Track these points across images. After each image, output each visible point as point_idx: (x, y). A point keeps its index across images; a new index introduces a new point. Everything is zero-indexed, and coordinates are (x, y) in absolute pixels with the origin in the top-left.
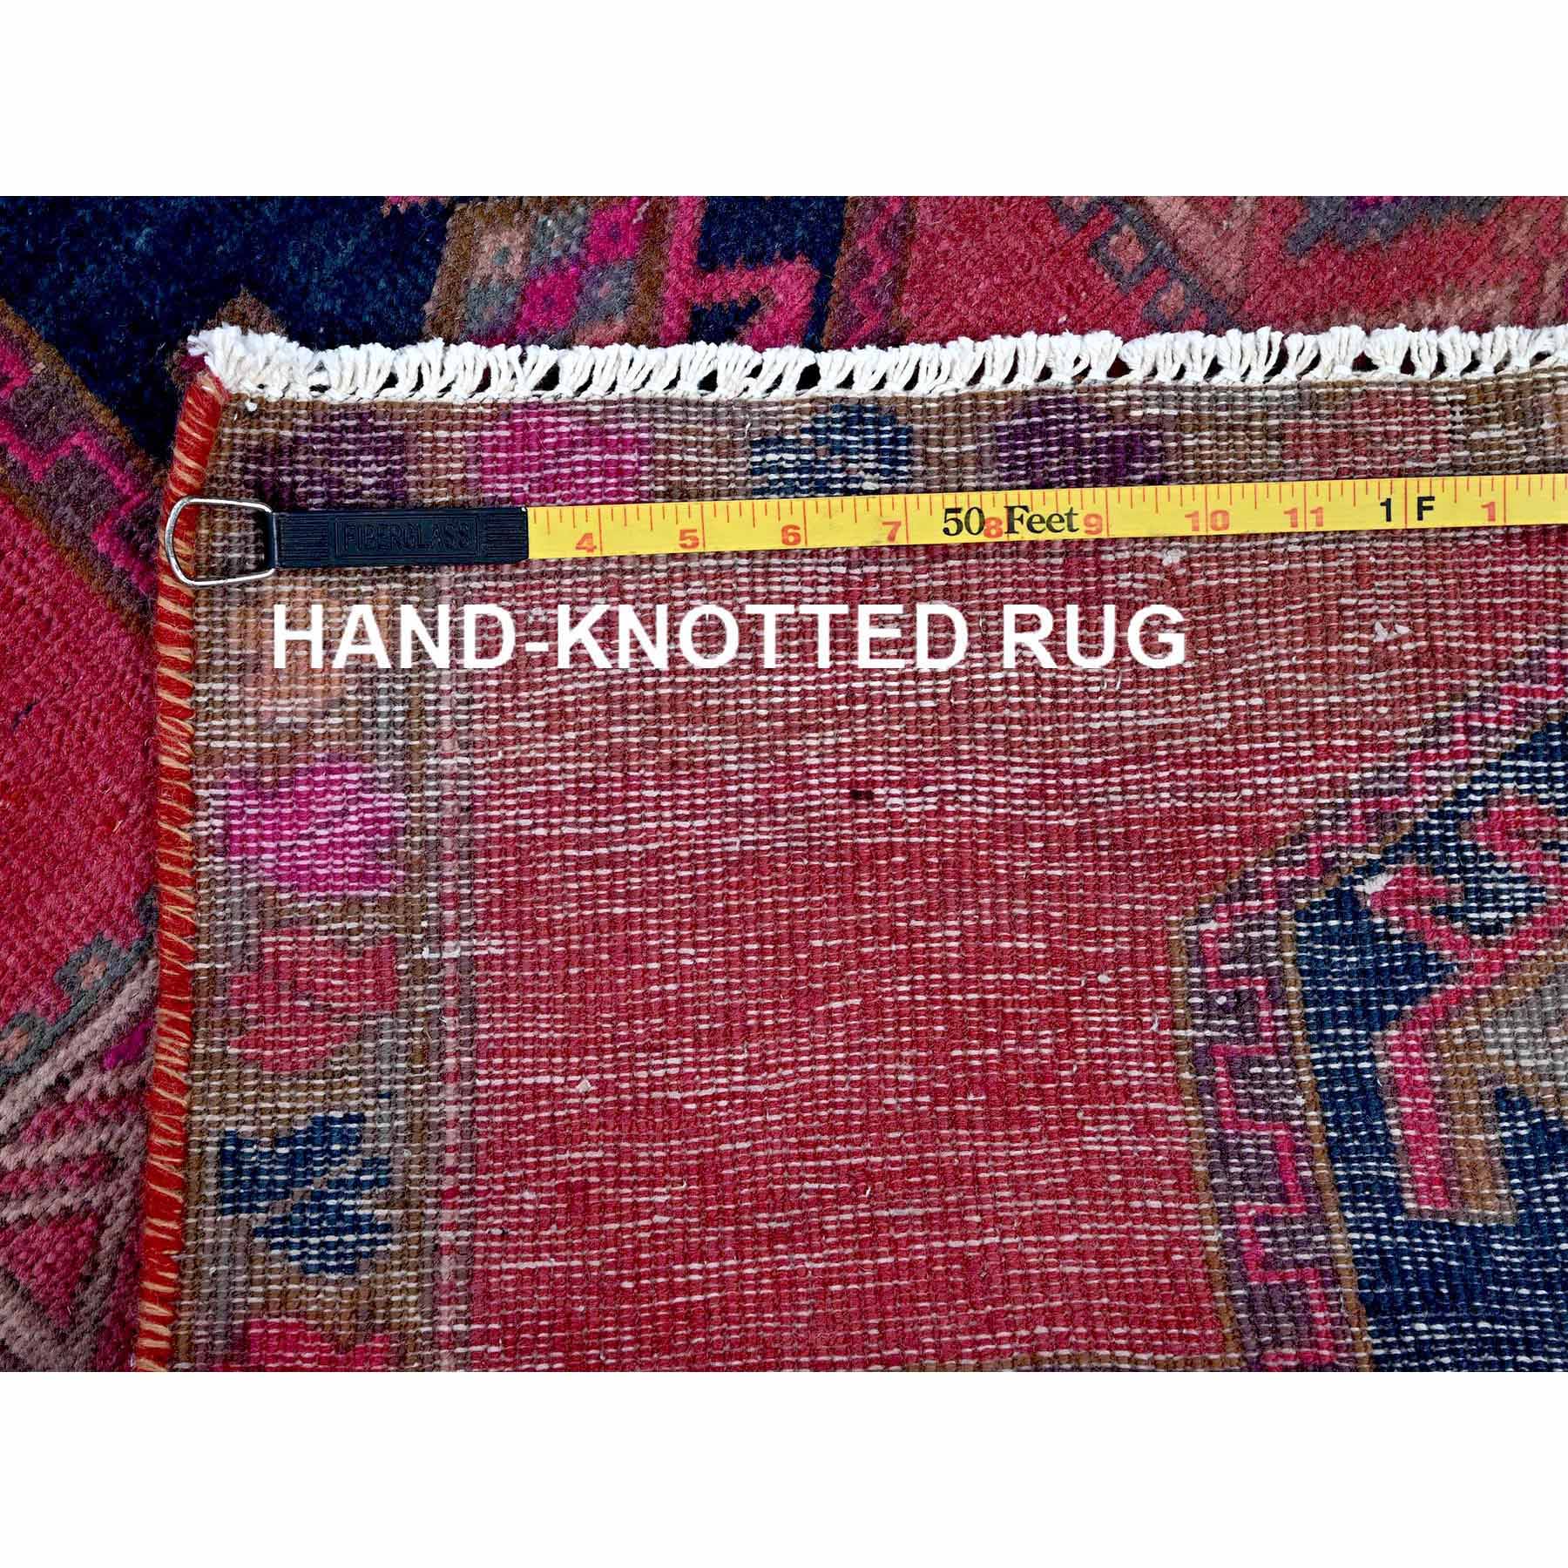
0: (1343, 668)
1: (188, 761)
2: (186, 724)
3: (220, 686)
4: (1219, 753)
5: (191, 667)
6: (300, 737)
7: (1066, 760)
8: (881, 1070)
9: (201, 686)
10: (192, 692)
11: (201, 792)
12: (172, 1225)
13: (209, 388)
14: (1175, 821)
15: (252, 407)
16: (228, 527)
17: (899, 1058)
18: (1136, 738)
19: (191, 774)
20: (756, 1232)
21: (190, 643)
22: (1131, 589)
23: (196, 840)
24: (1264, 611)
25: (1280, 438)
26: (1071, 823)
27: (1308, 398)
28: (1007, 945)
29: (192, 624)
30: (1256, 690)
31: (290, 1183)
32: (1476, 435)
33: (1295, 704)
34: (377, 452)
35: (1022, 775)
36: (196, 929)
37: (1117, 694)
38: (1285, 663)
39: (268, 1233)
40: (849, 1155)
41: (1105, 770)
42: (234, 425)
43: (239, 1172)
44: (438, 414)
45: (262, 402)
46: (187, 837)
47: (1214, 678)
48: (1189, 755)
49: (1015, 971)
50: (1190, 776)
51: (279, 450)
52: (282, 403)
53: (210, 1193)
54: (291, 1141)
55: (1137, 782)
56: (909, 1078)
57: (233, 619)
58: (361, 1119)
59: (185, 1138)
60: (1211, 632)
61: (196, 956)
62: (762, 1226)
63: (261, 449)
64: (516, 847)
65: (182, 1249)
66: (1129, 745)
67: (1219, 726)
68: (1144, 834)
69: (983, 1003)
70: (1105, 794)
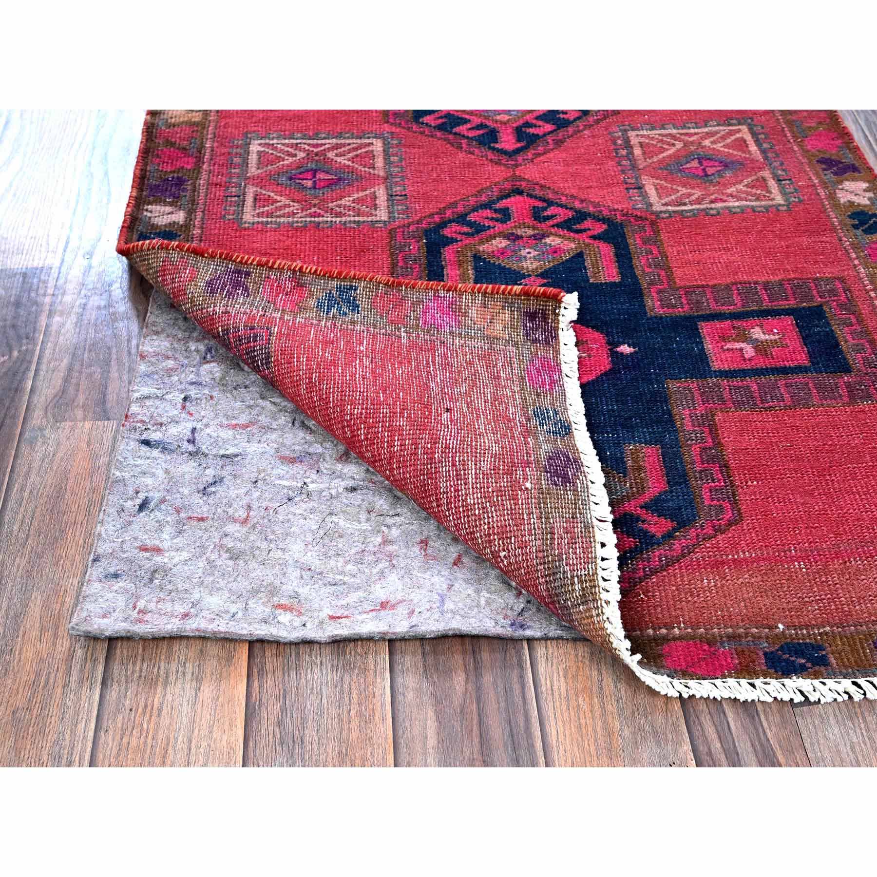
0: (490, 542)
1: (460, 290)
2: (470, 291)
3: (480, 299)
4: (459, 501)
5: (486, 293)
6: (465, 315)
7: (458, 455)
8: (359, 404)
9: (480, 295)
10: (479, 292)
11: (451, 293)
12: (335, 275)
13: (562, 294)
14: (436, 488)
15: (557, 311)
16: (524, 304)
17: (362, 409)
18: (465, 474)
19: (456, 291)
20: (313, 373)
21: (492, 292)
22: (517, 474)
23: (438, 290)
24: (509, 512)
25: (573, 518)
26: (436, 456)
27: (588, 527)
28: (396, 438)
29: (497, 293)
30: (481, 512)
31: (342, 298)
32: (576, 579)
33: (476, 526)
34: (545, 339)
35: (453, 443)
36: (414, 288)
37: (480, 469)
38: (490, 520)
39: (330, 293)
40: (333, 397)
41: (454, 465)
42: (552, 306)
43: (347, 289)
44: (557, 352)
45: (558, 315)
46: (439, 288)
47: (485, 497)
48: (458, 491)
49: (388, 442)
50: (451, 492)
51: (545, 318)
52: (558, 320)
53: (342, 283)
54: (354, 300)
55: (449, 476)
56: (356, 412)
57: (499, 303)
58: (358, 313)
59: (358, 279)
60: (502, 496)
61: (406, 288)
62: (314, 375)
63: (545, 314)
64: (433, 349)
65: (329, 277)
66: (462, 472)
67: (469, 500)
68: (432, 479)
69: (378, 432)
70: (446, 466)
